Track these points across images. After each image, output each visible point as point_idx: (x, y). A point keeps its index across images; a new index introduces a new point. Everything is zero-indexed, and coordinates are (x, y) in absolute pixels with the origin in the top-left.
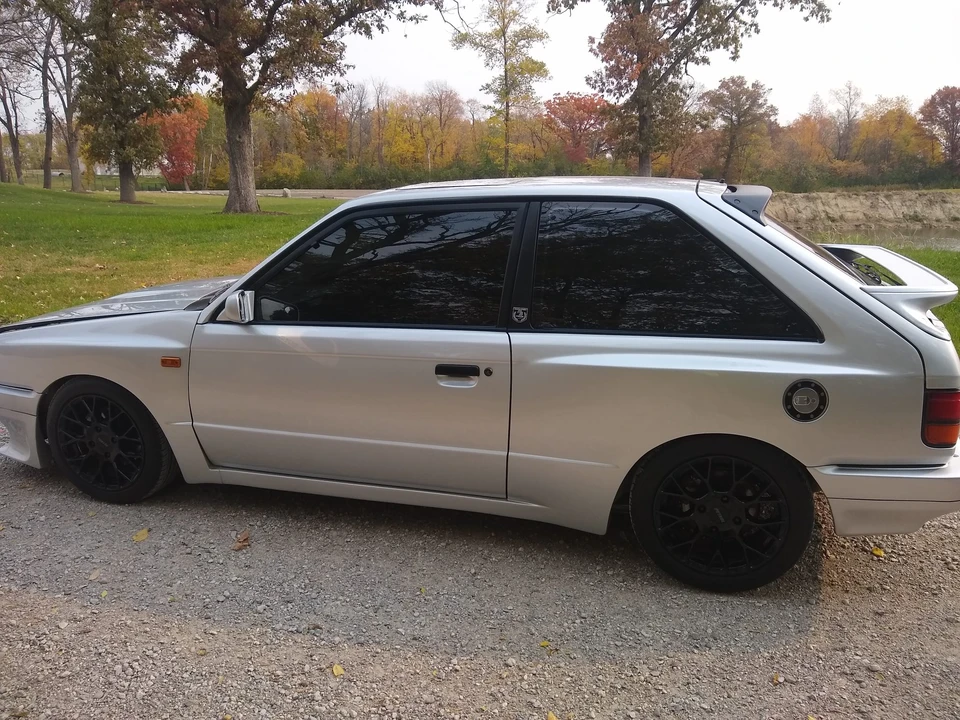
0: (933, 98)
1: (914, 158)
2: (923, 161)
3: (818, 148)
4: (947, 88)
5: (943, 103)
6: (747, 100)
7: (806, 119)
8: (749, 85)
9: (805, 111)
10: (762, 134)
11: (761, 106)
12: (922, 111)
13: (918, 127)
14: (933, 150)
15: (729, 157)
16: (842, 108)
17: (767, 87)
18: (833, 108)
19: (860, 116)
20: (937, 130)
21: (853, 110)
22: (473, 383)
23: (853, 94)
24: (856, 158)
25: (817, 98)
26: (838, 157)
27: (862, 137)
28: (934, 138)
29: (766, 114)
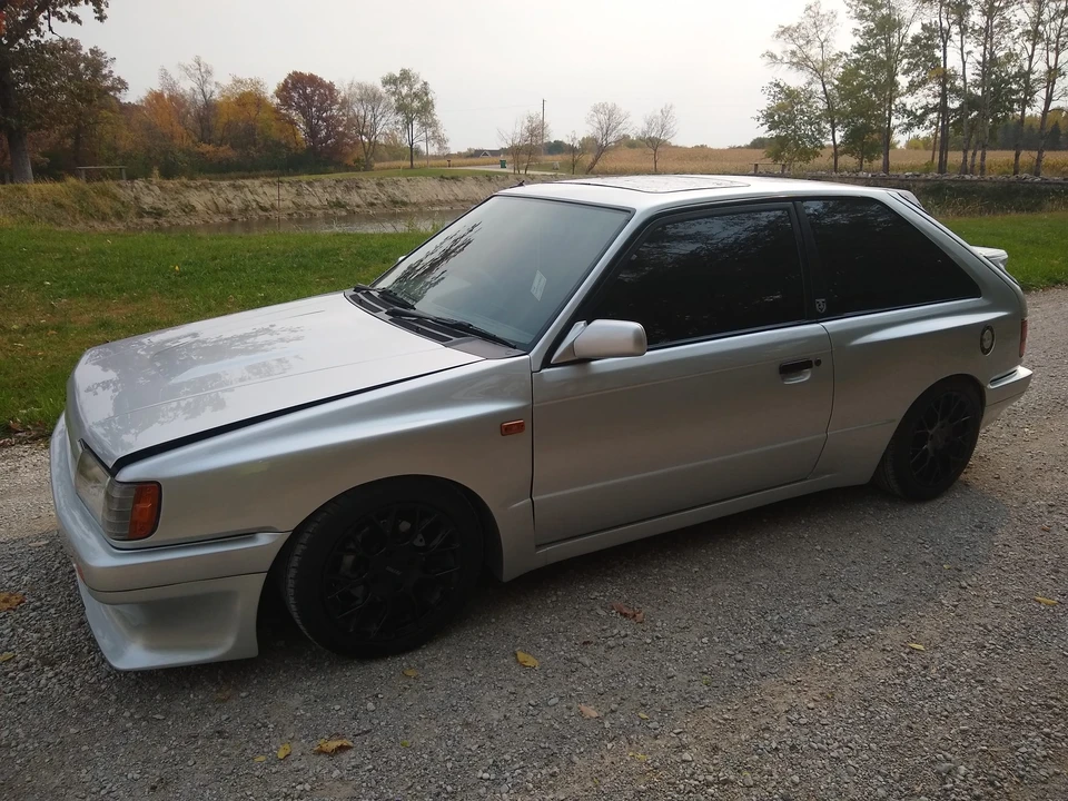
0: (286, 81)
1: (278, 144)
2: (286, 146)
3: (180, 129)
4: (295, 73)
5: (295, 87)
6: (86, 68)
7: (158, 97)
8: (85, 50)
9: (157, 88)
10: (113, 112)
11: (105, 77)
12: (278, 94)
13: (277, 111)
14: (295, 135)
15: (78, 138)
16: (195, 86)
17: (109, 55)
18: (186, 86)
19: (216, 96)
20: (295, 115)
21: (208, 88)
23: (205, 73)
24: (222, 141)
25: (165, 74)
26: (202, 140)
27: (224, 120)
28: (293, 123)
29: (113, 88)
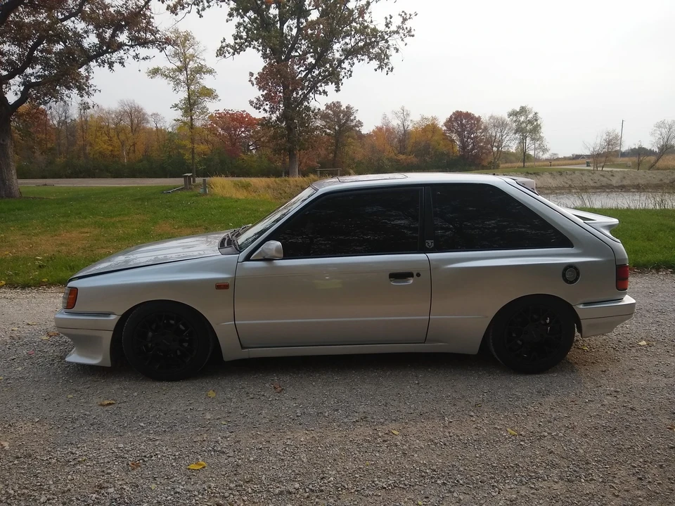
0: (451, 117)
1: (443, 154)
2: (448, 154)
3: (388, 147)
4: (457, 112)
5: (456, 119)
6: (344, 116)
7: (380, 129)
8: (343, 107)
9: (379, 125)
10: (354, 139)
11: (352, 121)
12: (445, 125)
13: (444, 134)
14: (453, 148)
15: (335, 153)
16: (400, 123)
17: (355, 108)
18: (395, 123)
19: (410, 128)
20: (454, 136)
21: (406, 123)
22: (411, 281)
23: (405, 114)
24: (411, 153)
25: (385, 117)
26: (400, 153)
27: (413, 140)
28: (453, 141)
29: (356, 126)
